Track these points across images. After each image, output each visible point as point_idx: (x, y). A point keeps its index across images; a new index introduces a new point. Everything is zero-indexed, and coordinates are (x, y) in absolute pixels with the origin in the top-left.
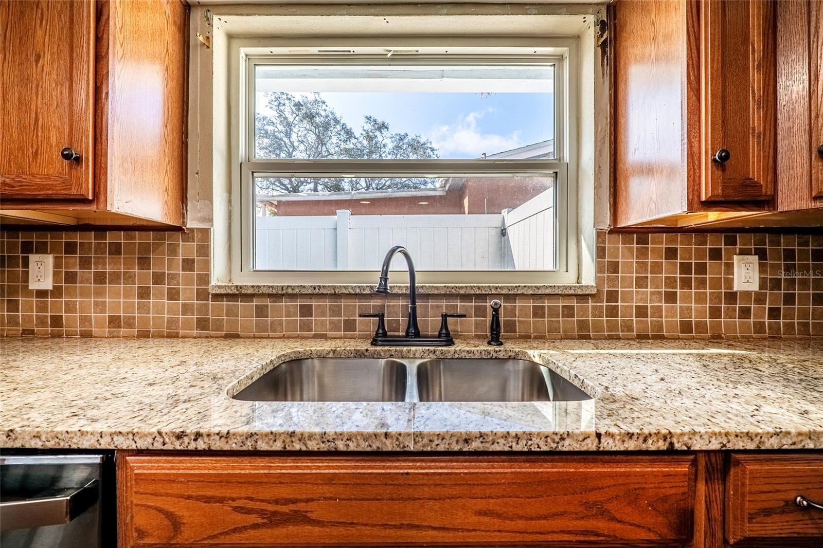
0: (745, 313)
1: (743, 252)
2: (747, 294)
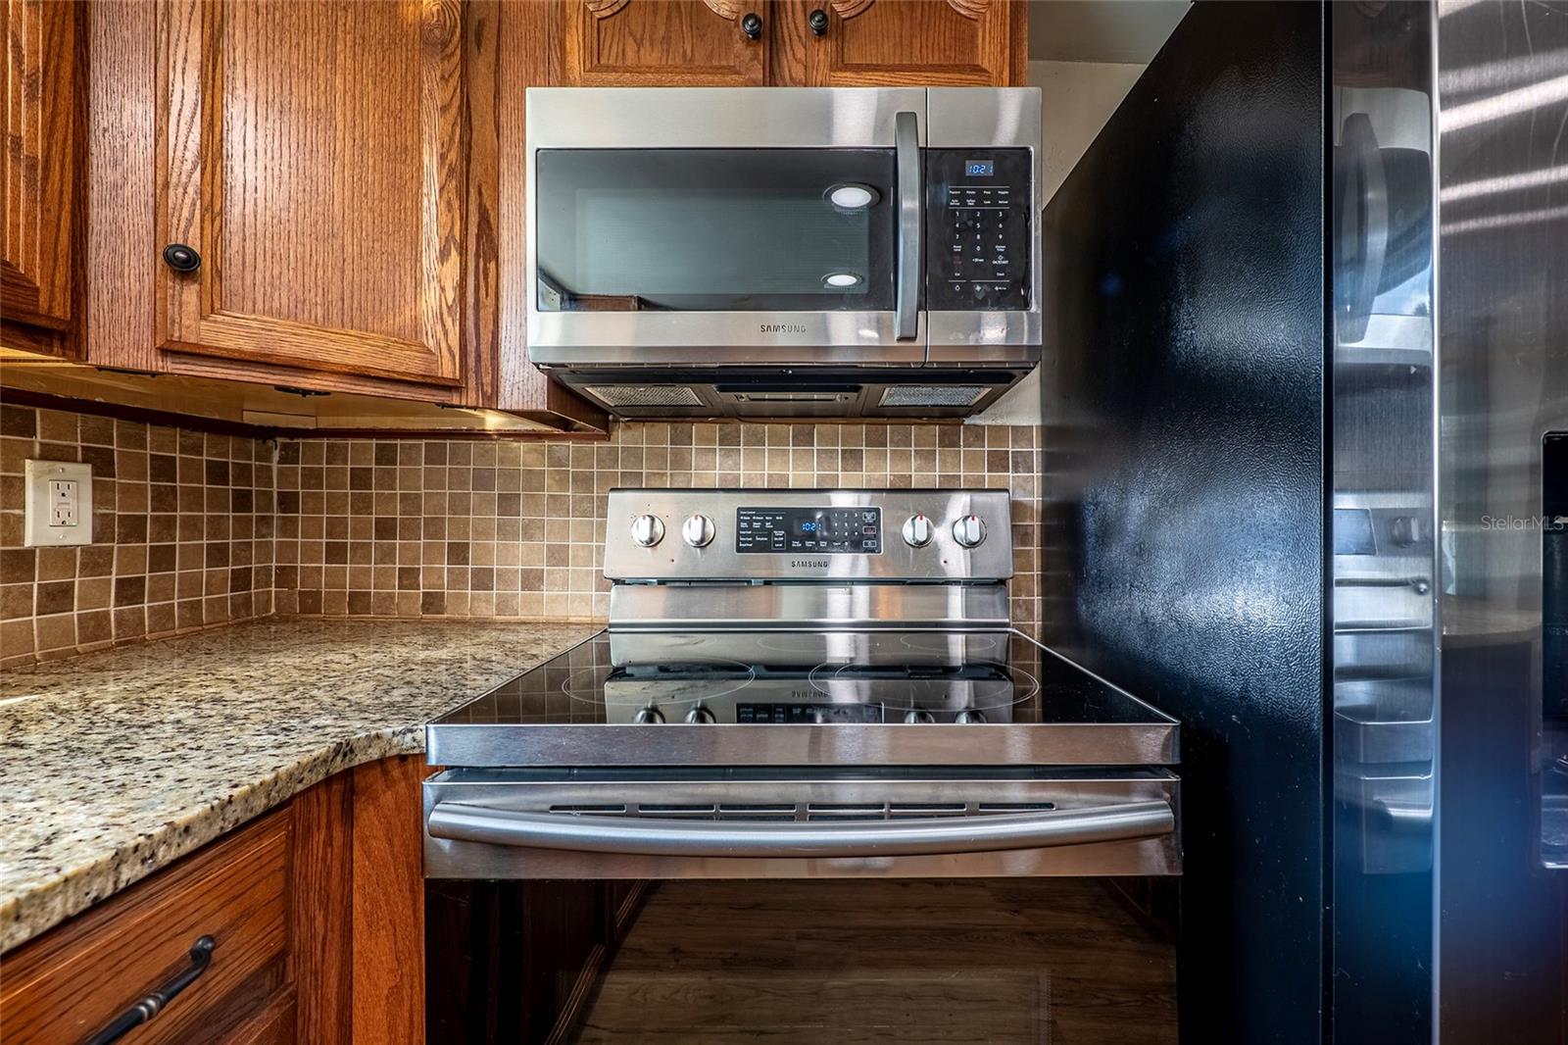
0: (57, 598)
1: (48, 454)
2: (61, 555)
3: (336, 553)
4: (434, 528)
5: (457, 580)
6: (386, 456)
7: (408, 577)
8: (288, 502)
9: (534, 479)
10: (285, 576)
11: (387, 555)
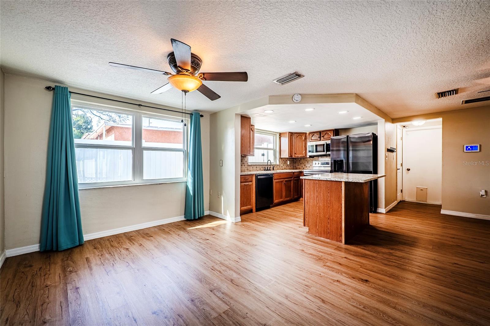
3: (298, 165)
4: (304, 164)
5: (305, 167)
6: (301, 159)
7: (302, 167)
8: (295, 162)
9: (309, 160)
10: (295, 167)
11: (301, 165)
